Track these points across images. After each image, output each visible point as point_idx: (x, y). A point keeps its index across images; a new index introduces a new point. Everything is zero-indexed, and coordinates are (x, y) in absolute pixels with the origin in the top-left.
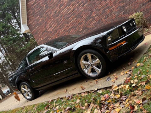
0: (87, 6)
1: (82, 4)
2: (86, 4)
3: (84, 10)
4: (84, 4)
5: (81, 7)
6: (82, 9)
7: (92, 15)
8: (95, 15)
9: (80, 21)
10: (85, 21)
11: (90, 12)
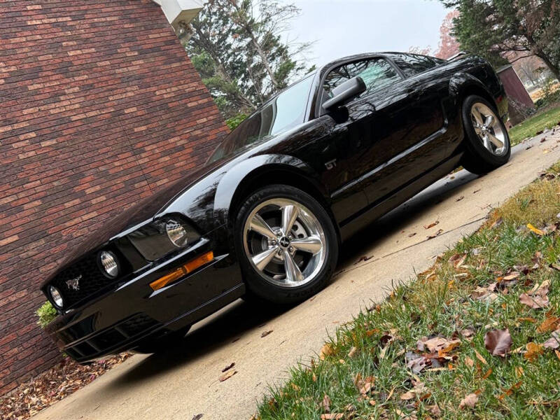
0: (56, 148)
1: (33, 135)
2: (54, 142)
3: (42, 158)
4: (42, 138)
5: (22, 144)
6: (32, 153)
7: (77, 189)
8: (92, 190)
9: (9, 199)
10: (36, 203)
11: (71, 173)
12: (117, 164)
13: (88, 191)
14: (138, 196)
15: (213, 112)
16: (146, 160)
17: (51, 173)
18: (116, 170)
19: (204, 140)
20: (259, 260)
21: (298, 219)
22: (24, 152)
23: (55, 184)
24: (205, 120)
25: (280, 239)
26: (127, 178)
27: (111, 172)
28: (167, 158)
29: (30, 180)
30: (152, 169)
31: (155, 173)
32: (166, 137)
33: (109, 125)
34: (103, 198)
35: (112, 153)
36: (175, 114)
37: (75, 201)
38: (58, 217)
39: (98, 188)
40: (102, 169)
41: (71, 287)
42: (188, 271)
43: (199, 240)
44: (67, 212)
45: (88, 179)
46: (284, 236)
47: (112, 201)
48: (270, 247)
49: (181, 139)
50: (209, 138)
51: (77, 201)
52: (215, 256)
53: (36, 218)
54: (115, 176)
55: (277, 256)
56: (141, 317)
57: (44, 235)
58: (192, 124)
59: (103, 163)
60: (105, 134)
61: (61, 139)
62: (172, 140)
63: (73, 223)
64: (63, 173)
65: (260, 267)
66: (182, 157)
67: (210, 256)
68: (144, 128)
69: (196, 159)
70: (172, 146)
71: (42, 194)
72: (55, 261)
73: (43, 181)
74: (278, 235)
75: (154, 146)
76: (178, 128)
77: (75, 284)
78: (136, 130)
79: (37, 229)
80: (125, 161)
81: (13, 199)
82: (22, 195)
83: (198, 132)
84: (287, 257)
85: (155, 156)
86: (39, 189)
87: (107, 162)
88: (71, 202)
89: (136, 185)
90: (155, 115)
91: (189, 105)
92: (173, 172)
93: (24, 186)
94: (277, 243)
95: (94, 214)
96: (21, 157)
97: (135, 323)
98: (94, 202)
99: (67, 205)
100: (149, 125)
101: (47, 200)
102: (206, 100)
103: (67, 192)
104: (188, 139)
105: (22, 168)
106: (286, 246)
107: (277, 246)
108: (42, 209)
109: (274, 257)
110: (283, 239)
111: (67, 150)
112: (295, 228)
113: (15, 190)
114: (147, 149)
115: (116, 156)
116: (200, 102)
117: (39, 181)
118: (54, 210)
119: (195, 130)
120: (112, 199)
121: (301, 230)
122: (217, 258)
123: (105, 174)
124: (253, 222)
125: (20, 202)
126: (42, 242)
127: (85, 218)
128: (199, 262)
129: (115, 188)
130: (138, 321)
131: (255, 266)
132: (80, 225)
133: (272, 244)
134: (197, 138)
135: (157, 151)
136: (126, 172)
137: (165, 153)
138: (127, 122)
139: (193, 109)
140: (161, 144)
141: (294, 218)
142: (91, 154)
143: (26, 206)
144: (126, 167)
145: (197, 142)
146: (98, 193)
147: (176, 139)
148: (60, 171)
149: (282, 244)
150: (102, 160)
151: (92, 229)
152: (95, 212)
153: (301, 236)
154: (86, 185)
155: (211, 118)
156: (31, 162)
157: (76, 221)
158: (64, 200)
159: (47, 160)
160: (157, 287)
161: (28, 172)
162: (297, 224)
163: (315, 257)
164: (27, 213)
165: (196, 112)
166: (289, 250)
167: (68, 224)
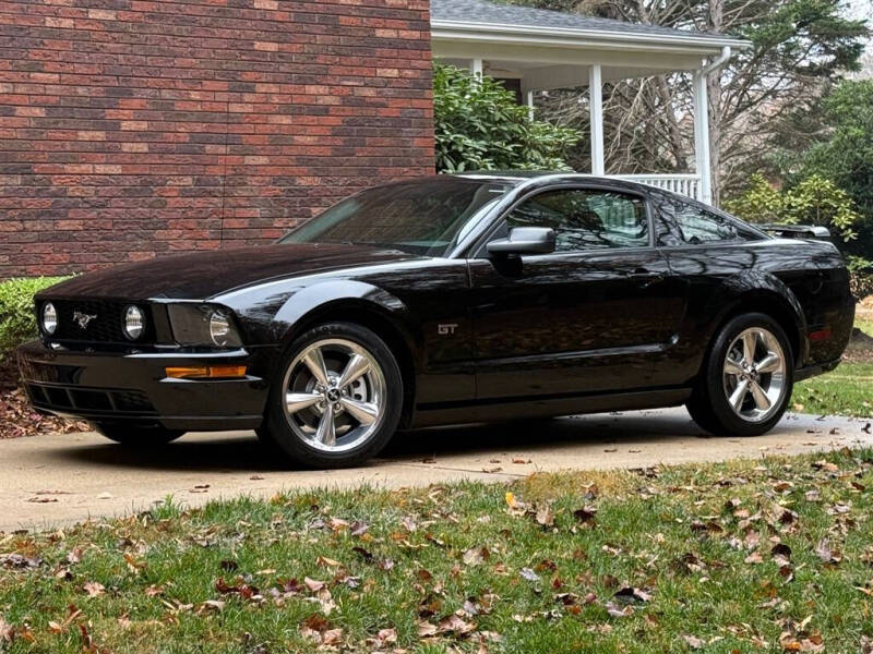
0: (110, 27)
2: (112, 17)
3: (78, 37)
6: (68, 23)
7: (110, 114)
8: (133, 126)
10: (38, 112)
11: (113, 82)
12: (195, 95)
13: (125, 125)
14: (202, 168)
15: (418, 64)
16: (249, 108)
17: (84, 70)
18: (188, 106)
19: (372, 112)
20: (295, 400)
21: (365, 376)
22: (56, 15)
23: (80, 91)
24: (395, 73)
25: (330, 388)
26: (199, 128)
27: (179, 106)
28: (286, 120)
29: (46, 68)
30: (249, 128)
31: (252, 140)
32: (303, 81)
33: (215, 19)
34: (144, 148)
35: (197, 73)
36: (342, 41)
37: (98, 133)
38: (59, 148)
39: (144, 126)
40: (166, 94)
41: (77, 320)
42: (211, 375)
43: (238, 349)
44: (76, 148)
45: (136, 103)
46: (337, 387)
47: (155, 159)
48: (315, 392)
49: (331, 94)
50: (384, 112)
51: (100, 135)
52: (247, 373)
53: (25, 136)
54: (181, 116)
55: (318, 406)
56: (140, 396)
57: (26, 171)
58: (366, 71)
59: (172, 85)
60: (202, 34)
61: (125, 16)
62: (312, 89)
63: (77, 169)
64: (100, 78)
65: (291, 409)
66: (314, 129)
67: (241, 371)
68: (273, 47)
69: (339, 141)
70: (305, 100)
71: (53, 100)
72: (22, 221)
73: (64, 77)
74: (331, 383)
75: (274, 89)
76: (335, 70)
77: (84, 321)
78: (258, 45)
79: (19, 156)
80: (211, 96)
81: (6, 90)
82: (21, 89)
83: (370, 92)
84: (328, 412)
85: (267, 107)
86: (52, 89)
87: (180, 85)
88: (91, 133)
89: (208, 147)
90: (305, 28)
91: (379, 33)
92: (286, 150)
93: (32, 75)
94: (324, 392)
95: (117, 169)
96: (50, 22)
97: (130, 399)
98: (126, 147)
99: (83, 135)
100: (285, 46)
101: (56, 113)
102: (416, 35)
103: (92, 113)
104: (343, 98)
105: (42, 43)
106: (334, 399)
107: (322, 395)
108: (42, 125)
109: (314, 405)
110: (333, 391)
111: (127, 38)
112: (356, 384)
113: (16, 77)
114: (261, 88)
115: (200, 81)
116: (403, 34)
117: (57, 76)
118: (59, 135)
119: (366, 85)
120: (157, 156)
121: (361, 390)
122: (248, 377)
123: (166, 106)
124: (310, 354)
125: (15, 99)
126: (18, 180)
127: (100, 169)
128: (227, 372)
129: (172, 137)
130: (135, 398)
131: (286, 404)
132: (87, 177)
133: (319, 390)
134: (362, 102)
135: (276, 100)
136: (203, 117)
137: (287, 110)
138: (249, 24)
139: (383, 43)
140: (291, 88)
141: (360, 372)
142: (160, 62)
143: (20, 111)
144: (207, 106)
145: (358, 112)
146: (139, 136)
147: (321, 89)
148: (97, 71)
149: (330, 395)
150: (174, 80)
151: (101, 194)
152: (118, 166)
153: (358, 397)
154: (126, 112)
155: (409, 73)
156: (60, 37)
157: (84, 167)
158: (82, 126)
159: (86, 44)
160: (172, 374)
161: (48, 53)
162: (362, 381)
163: (362, 428)
164: (17, 122)
165: (386, 52)
166: (335, 407)
167: (68, 168)
